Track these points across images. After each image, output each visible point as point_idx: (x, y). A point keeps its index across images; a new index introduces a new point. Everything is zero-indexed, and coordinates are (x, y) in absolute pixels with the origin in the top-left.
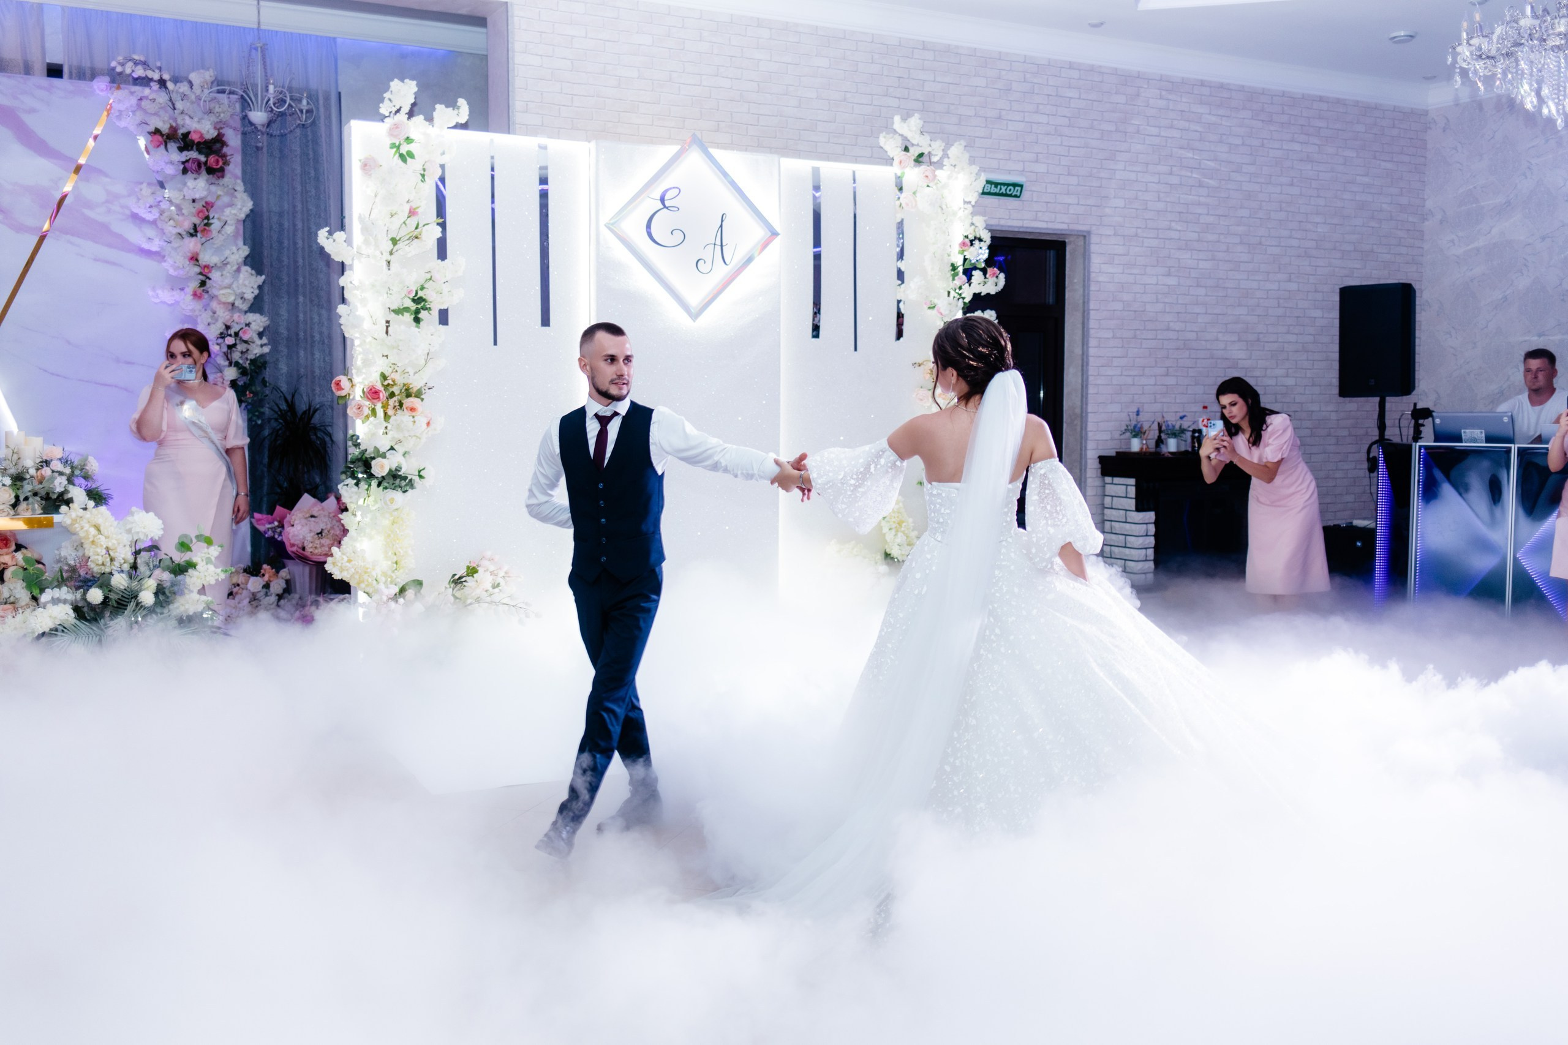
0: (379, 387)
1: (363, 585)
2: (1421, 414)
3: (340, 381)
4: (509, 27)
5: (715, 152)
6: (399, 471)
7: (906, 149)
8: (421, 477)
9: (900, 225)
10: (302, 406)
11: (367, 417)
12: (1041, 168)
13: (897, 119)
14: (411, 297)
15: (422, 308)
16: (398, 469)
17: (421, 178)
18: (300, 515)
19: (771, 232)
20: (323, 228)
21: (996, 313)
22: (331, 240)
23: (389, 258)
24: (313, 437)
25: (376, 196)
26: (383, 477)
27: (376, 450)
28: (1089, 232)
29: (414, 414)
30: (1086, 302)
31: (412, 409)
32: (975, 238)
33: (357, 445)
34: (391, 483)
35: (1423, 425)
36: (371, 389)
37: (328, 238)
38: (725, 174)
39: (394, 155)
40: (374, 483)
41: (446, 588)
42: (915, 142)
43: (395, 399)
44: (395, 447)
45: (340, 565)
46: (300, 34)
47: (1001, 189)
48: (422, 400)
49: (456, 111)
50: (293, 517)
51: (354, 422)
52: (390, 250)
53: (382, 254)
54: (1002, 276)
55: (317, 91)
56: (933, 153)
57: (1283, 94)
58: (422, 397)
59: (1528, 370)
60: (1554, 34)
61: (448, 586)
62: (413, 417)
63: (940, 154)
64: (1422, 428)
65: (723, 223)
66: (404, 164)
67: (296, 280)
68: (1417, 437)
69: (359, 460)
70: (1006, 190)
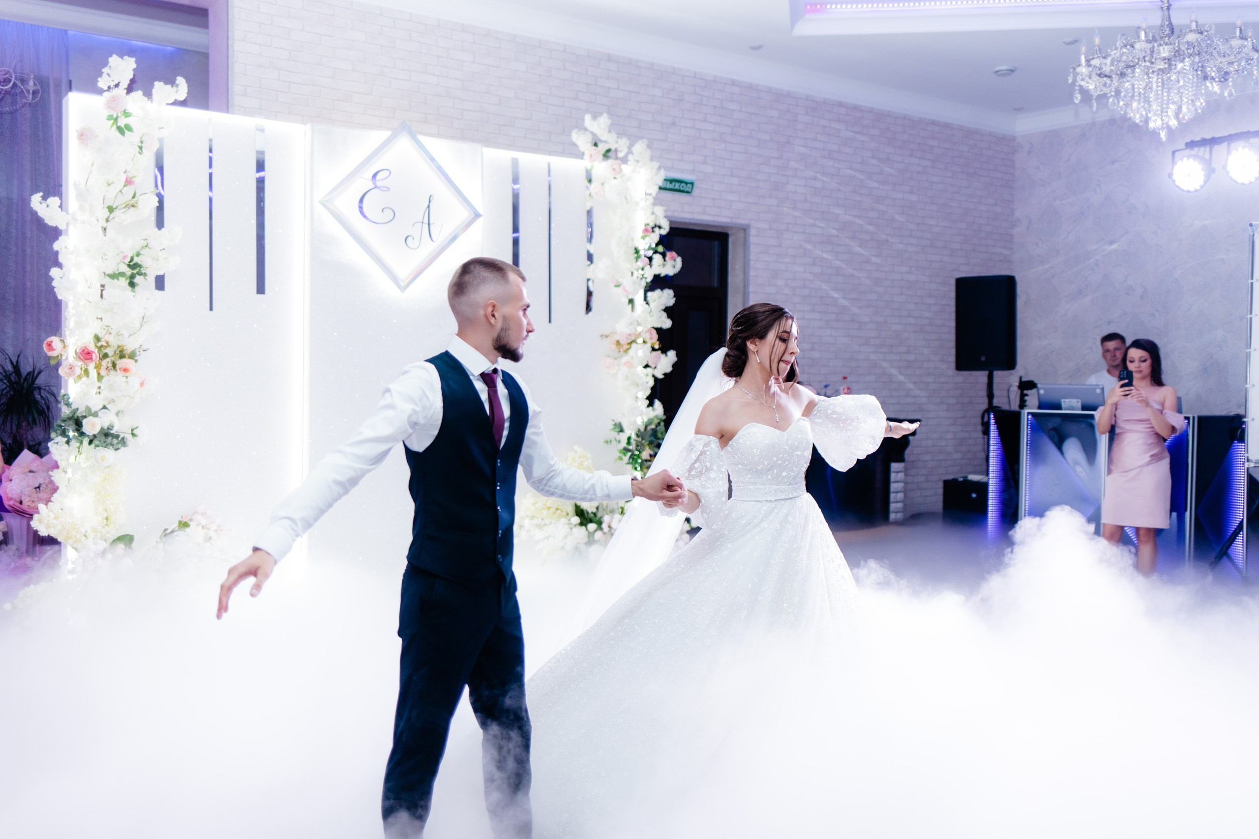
0: (92, 347)
1: (71, 541)
2: (1026, 386)
3: (52, 342)
4: (229, 17)
5: (421, 138)
6: (111, 429)
7: (596, 145)
8: (133, 435)
9: (589, 213)
10: (26, 369)
11: (80, 377)
12: (708, 169)
13: (588, 117)
14: (127, 263)
15: (138, 273)
16: (110, 428)
17: (138, 149)
18: (19, 470)
19: (475, 213)
20: (36, 193)
21: (674, 292)
22: (44, 205)
23: (105, 224)
24: (38, 397)
25: (92, 165)
26: (95, 436)
27: (88, 409)
28: (748, 226)
29: (127, 374)
30: (746, 286)
31: (125, 370)
32: (656, 226)
33: (68, 405)
34: (102, 441)
35: (1027, 395)
36: (84, 350)
37: (41, 203)
38: (433, 159)
39: (112, 127)
40: (86, 441)
41: (157, 542)
42: (603, 138)
43: (108, 359)
44: (108, 406)
45: (46, 522)
46: (32, 25)
47: (675, 186)
48: (136, 361)
49: (175, 89)
50: (11, 472)
51: (66, 382)
52: (106, 217)
53: (98, 221)
54: (679, 260)
55: (48, 78)
56: (619, 149)
57: (905, 117)
58: (136, 358)
59: (1106, 351)
60: (1160, 58)
61: (159, 540)
62: (127, 377)
63: (625, 150)
64: (1026, 398)
65: (431, 204)
66: (123, 137)
67: (24, 251)
68: (1023, 404)
69: (70, 419)
70: (679, 186)
